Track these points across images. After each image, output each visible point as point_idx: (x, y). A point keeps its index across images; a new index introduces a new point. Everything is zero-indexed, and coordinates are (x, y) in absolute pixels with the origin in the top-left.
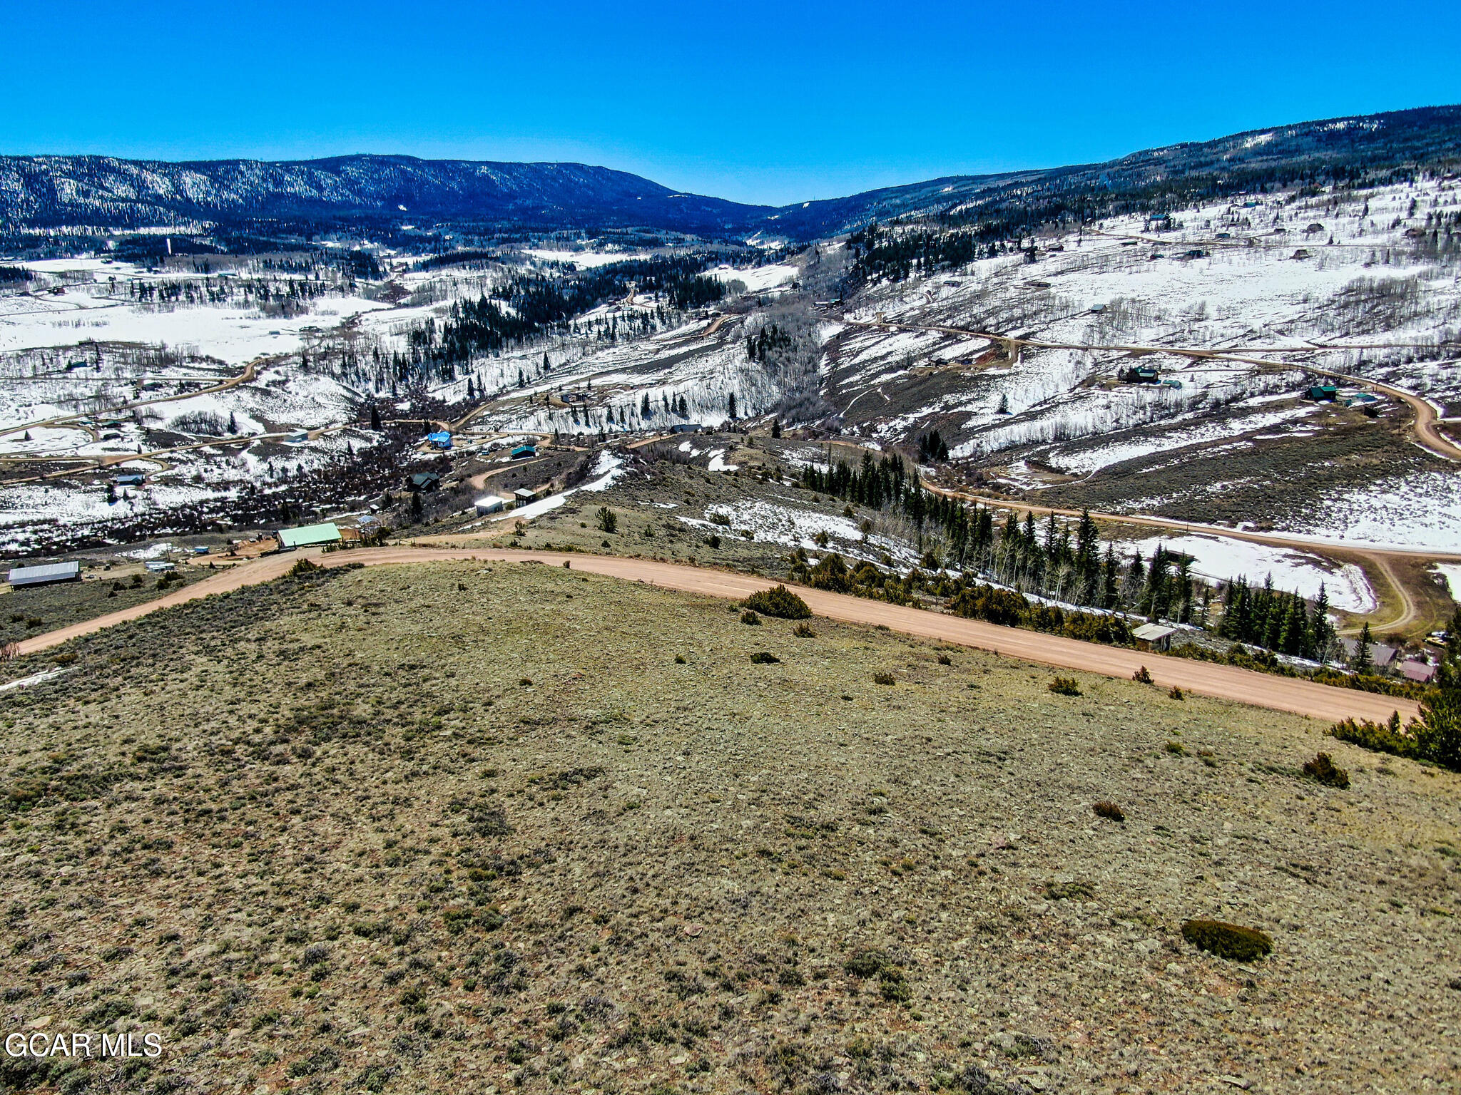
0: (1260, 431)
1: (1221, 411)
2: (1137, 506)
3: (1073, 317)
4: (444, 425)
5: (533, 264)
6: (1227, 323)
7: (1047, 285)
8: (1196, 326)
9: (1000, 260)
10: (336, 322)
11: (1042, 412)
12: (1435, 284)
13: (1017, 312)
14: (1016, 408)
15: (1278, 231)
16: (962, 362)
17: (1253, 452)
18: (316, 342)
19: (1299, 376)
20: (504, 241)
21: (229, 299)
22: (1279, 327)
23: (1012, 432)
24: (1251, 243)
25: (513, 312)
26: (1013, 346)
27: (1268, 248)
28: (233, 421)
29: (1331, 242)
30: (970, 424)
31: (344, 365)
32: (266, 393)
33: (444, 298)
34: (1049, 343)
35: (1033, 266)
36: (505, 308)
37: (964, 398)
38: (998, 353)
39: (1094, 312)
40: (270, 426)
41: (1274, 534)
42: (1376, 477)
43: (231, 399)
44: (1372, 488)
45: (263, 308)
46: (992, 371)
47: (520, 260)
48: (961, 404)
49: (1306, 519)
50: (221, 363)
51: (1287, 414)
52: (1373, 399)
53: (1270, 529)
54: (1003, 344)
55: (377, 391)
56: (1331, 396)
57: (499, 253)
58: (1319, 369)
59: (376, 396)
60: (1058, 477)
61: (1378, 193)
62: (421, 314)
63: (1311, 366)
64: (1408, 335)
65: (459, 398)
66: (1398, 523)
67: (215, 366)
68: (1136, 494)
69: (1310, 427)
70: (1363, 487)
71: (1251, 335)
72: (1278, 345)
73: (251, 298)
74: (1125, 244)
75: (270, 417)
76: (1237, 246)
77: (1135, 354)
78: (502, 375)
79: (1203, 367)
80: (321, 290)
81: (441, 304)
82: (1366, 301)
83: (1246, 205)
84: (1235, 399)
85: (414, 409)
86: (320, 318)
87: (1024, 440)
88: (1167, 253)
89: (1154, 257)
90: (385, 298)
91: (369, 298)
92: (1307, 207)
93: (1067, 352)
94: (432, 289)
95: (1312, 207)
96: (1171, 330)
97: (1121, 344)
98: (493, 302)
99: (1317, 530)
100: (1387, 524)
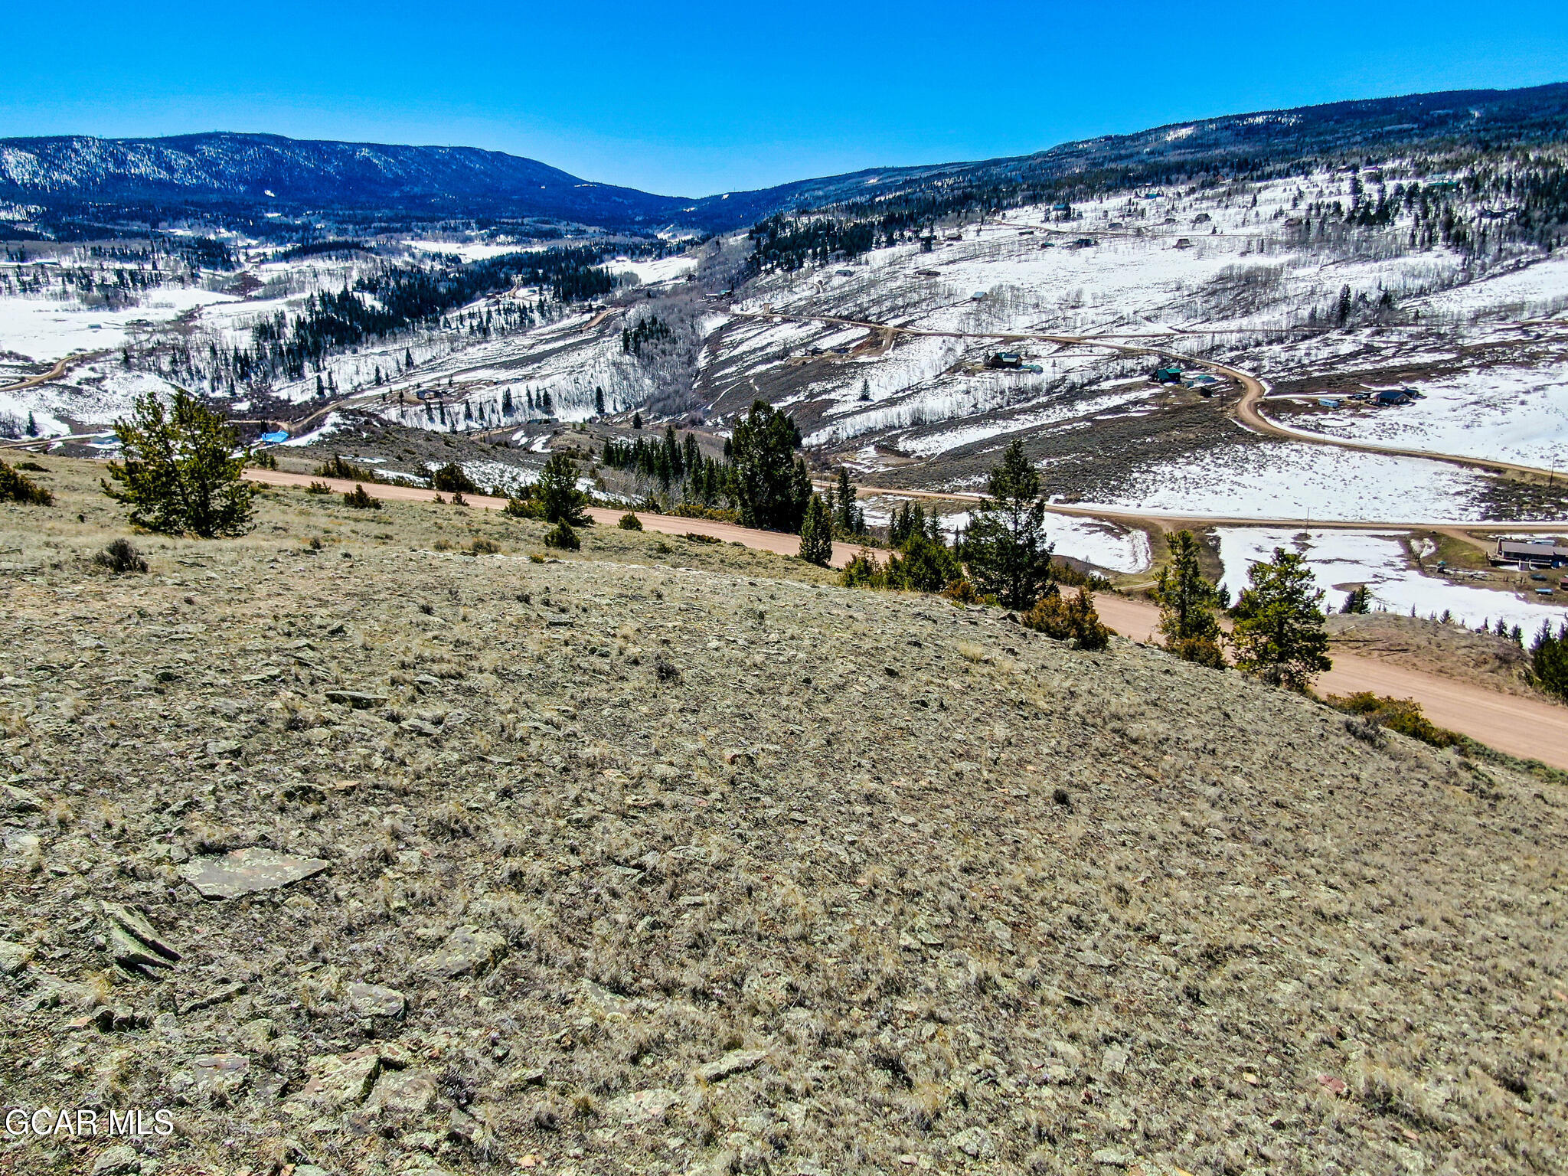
0: (1102, 413)
1: (1074, 393)
2: (964, 483)
3: (954, 305)
4: (284, 425)
5: (413, 255)
6: (1101, 310)
7: (937, 274)
8: (1070, 313)
9: (899, 249)
10: (170, 315)
11: (903, 399)
12: (1299, 272)
13: (900, 302)
14: (878, 394)
15: (1168, 221)
16: (838, 351)
17: (1088, 431)
18: (144, 337)
19: (1154, 360)
20: (383, 230)
21: (43, 291)
22: (1147, 314)
23: (869, 419)
24: (1139, 232)
25: (378, 305)
26: (889, 334)
27: (1154, 237)
28: (32, 422)
29: (1214, 231)
30: (831, 411)
31: (174, 362)
32: (77, 391)
33: (302, 290)
34: (924, 331)
35: (929, 255)
36: (370, 301)
37: (829, 386)
38: (874, 343)
39: (974, 299)
40: (76, 427)
41: (1081, 505)
42: (1186, 450)
43: (32, 398)
44: (1180, 460)
45: (84, 300)
46: (862, 359)
47: (397, 252)
48: (826, 392)
49: (1112, 491)
50: (26, 359)
51: (1132, 396)
52: (1213, 380)
53: (1079, 500)
54: (881, 332)
55: (213, 390)
56: (1175, 378)
57: (373, 244)
58: (1174, 353)
59: (212, 395)
60: (904, 460)
61: (1273, 185)
62: (267, 309)
63: (1167, 351)
64: (1260, 321)
65: (307, 397)
66: (1192, 491)
67: (20, 363)
68: (964, 474)
69: (1148, 407)
70: (1172, 460)
71: (1121, 321)
72: (1142, 331)
73: (70, 288)
74: (1021, 234)
75: (78, 417)
76: (1125, 235)
77: (1007, 340)
78: (358, 373)
79: (1068, 353)
80: (156, 280)
81: (297, 296)
82: (1232, 289)
83: (1147, 196)
84: (1091, 383)
85: (253, 409)
86: (152, 310)
87: (880, 426)
88: (1060, 242)
89: (1044, 246)
90: (233, 290)
91: (215, 290)
92: (1203, 198)
93: (941, 339)
94: (289, 280)
95: (1208, 198)
96: (1044, 317)
97: (996, 331)
98: (356, 294)
99: (1119, 500)
100: (1182, 493)
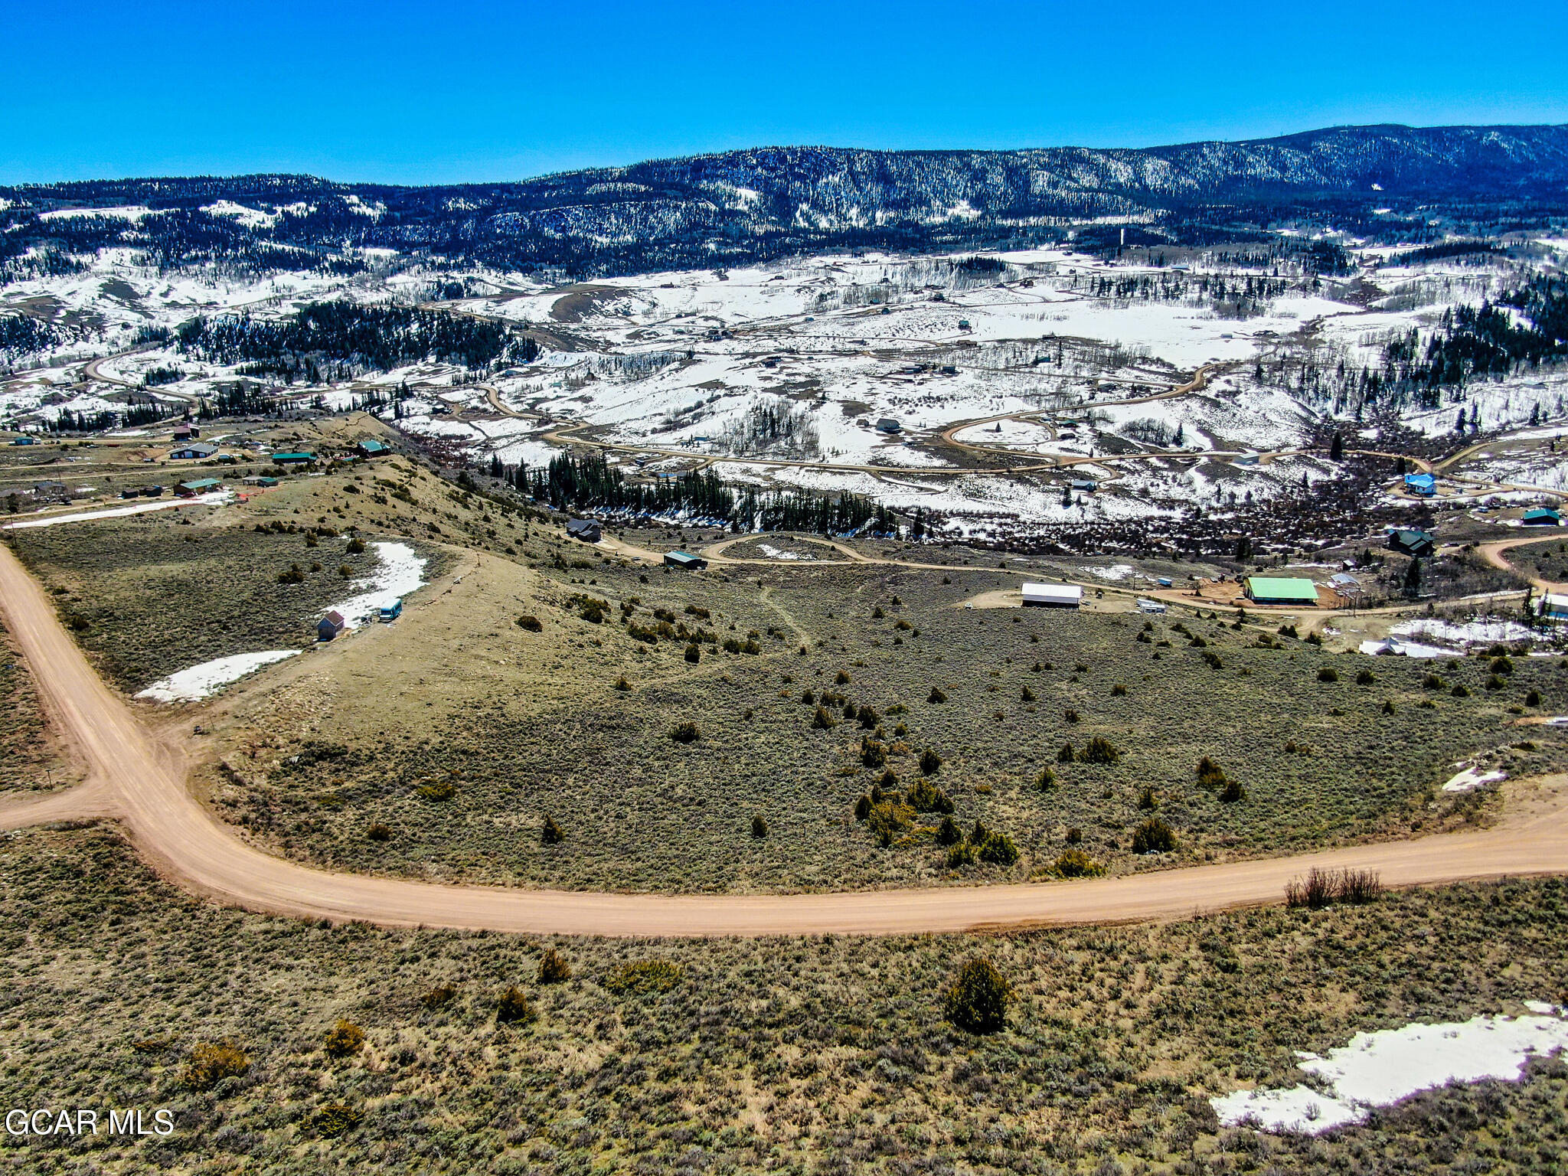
4: (1424, 465)
5: (1555, 259)
10: (1295, 326)
18: (1271, 348)
20: (1512, 227)
21: (1182, 297)
25: (1527, 325)
28: (1180, 433)
31: (1302, 379)
32: (1216, 404)
33: (1432, 302)
36: (1516, 319)
40: (1218, 443)
43: (1180, 407)
45: (1217, 308)
47: (1535, 254)
50: (1171, 366)
55: (1337, 412)
57: (1506, 245)
59: (1335, 418)
62: (1401, 322)
65: (1443, 431)
67: (1164, 370)
73: (1205, 296)
75: (1218, 432)
78: (1506, 407)
80: (1280, 289)
81: (1427, 309)
85: (1381, 440)
86: (1276, 320)
90: (1353, 300)
91: (1334, 299)
94: (1415, 289)
98: (1501, 310)
